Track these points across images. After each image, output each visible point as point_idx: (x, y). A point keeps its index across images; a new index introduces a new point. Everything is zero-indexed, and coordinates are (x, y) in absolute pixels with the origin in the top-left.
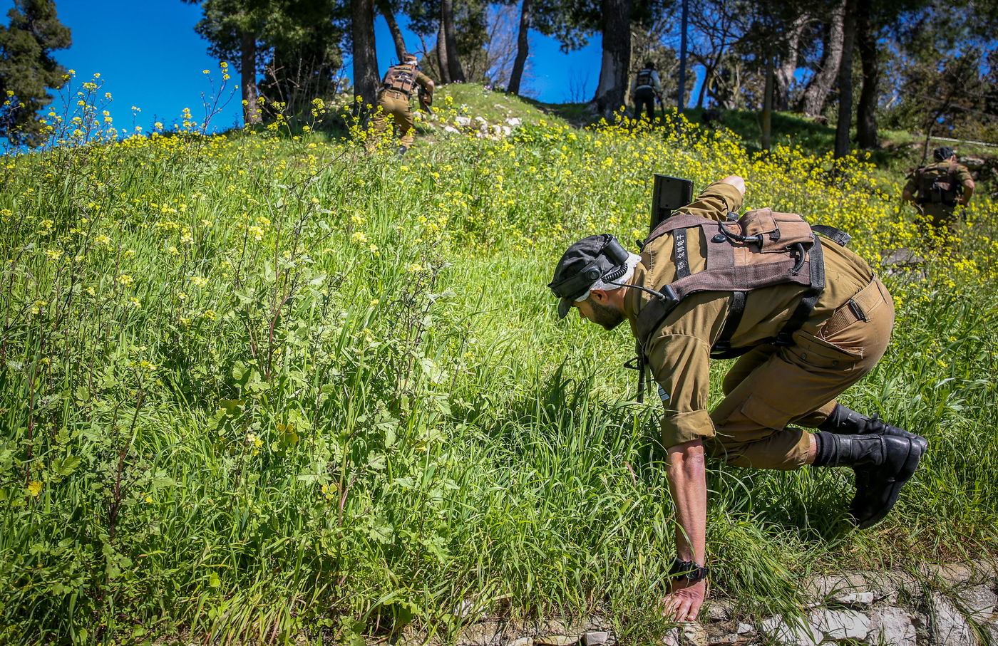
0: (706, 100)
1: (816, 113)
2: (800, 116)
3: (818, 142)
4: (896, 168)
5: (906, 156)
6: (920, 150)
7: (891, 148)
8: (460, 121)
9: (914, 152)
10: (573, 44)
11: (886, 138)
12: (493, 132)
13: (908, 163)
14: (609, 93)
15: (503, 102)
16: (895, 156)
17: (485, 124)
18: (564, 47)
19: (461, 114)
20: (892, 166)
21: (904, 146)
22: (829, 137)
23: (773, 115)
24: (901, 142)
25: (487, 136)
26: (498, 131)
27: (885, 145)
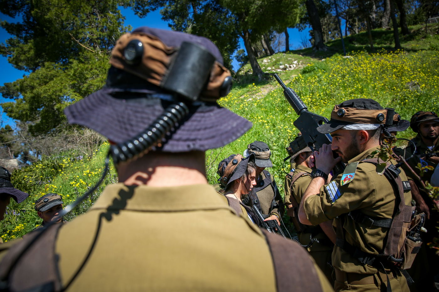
0: (348, 33)
1: (386, 26)
2: (381, 29)
3: (389, 38)
4: (417, 39)
5: (420, 34)
6: (424, 30)
7: (414, 32)
8: (282, 67)
9: (422, 31)
10: (302, 28)
11: (412, 29)
12: (290, 67)
13: (421, 36)
14: (319, 43)
15: (290, 57)
16: (416, 35)
17: (288, 66)
18: (299, 30)
19: (281, 65)
20: (416, 38)
21: (419, 30)
22: (392, 34)
23: (372, 32)
24: (417, 29)
25: (290, 69)
26: (292, 67)
27: (412, 31)
